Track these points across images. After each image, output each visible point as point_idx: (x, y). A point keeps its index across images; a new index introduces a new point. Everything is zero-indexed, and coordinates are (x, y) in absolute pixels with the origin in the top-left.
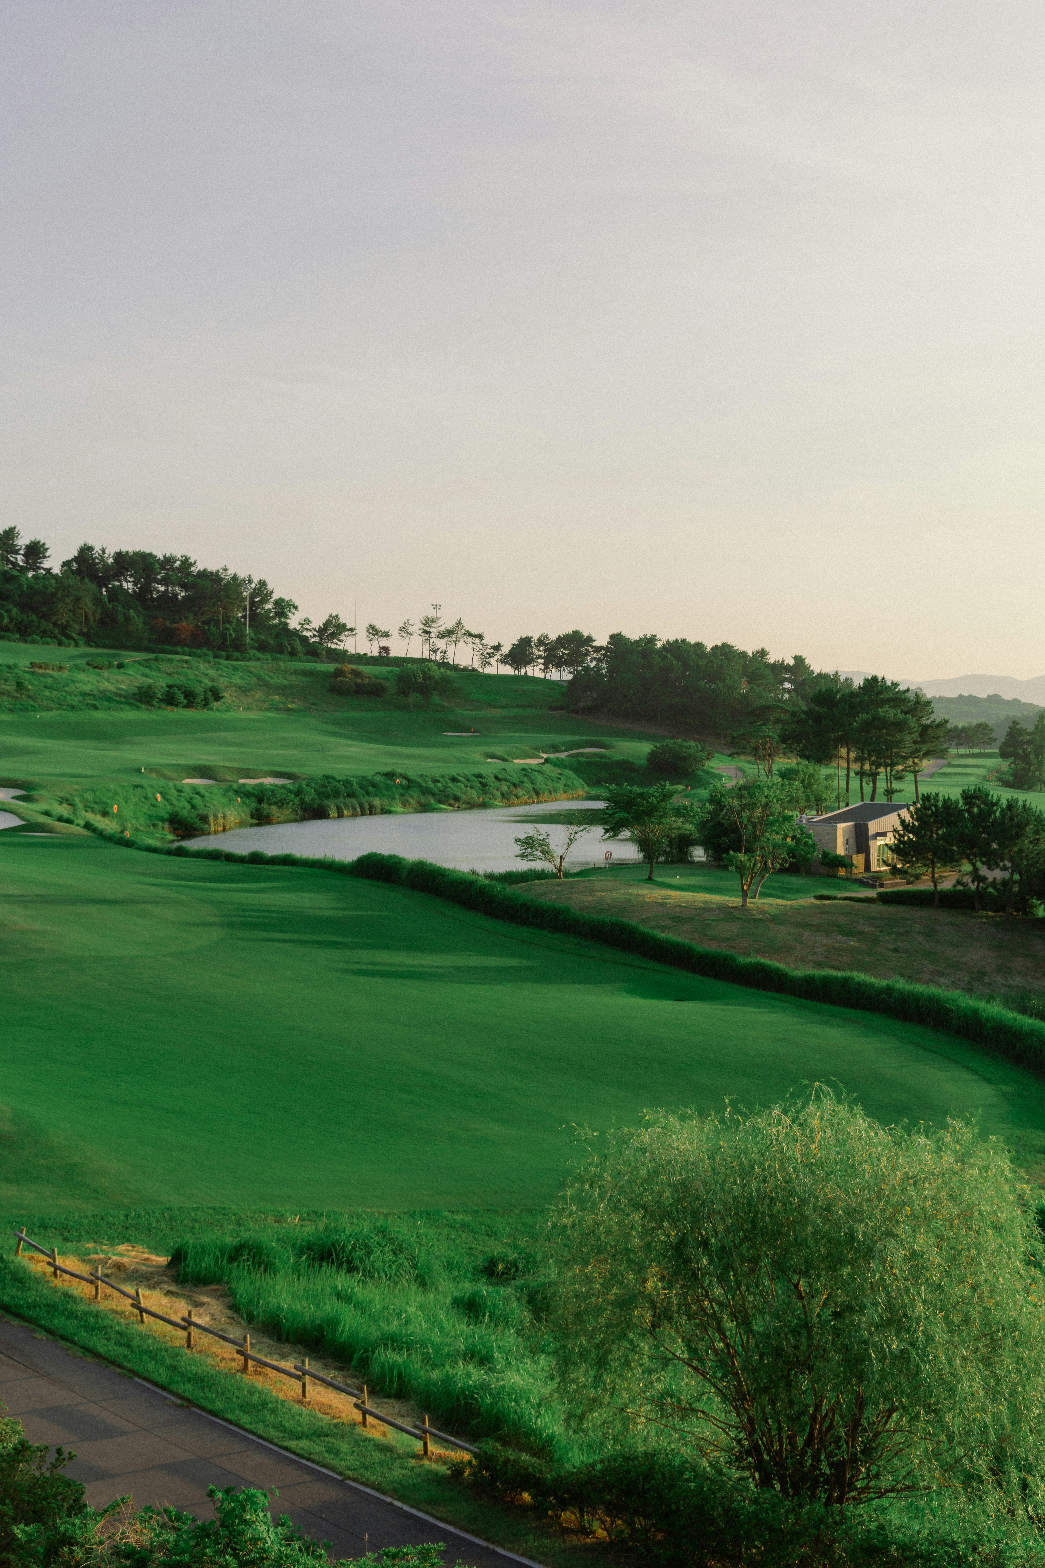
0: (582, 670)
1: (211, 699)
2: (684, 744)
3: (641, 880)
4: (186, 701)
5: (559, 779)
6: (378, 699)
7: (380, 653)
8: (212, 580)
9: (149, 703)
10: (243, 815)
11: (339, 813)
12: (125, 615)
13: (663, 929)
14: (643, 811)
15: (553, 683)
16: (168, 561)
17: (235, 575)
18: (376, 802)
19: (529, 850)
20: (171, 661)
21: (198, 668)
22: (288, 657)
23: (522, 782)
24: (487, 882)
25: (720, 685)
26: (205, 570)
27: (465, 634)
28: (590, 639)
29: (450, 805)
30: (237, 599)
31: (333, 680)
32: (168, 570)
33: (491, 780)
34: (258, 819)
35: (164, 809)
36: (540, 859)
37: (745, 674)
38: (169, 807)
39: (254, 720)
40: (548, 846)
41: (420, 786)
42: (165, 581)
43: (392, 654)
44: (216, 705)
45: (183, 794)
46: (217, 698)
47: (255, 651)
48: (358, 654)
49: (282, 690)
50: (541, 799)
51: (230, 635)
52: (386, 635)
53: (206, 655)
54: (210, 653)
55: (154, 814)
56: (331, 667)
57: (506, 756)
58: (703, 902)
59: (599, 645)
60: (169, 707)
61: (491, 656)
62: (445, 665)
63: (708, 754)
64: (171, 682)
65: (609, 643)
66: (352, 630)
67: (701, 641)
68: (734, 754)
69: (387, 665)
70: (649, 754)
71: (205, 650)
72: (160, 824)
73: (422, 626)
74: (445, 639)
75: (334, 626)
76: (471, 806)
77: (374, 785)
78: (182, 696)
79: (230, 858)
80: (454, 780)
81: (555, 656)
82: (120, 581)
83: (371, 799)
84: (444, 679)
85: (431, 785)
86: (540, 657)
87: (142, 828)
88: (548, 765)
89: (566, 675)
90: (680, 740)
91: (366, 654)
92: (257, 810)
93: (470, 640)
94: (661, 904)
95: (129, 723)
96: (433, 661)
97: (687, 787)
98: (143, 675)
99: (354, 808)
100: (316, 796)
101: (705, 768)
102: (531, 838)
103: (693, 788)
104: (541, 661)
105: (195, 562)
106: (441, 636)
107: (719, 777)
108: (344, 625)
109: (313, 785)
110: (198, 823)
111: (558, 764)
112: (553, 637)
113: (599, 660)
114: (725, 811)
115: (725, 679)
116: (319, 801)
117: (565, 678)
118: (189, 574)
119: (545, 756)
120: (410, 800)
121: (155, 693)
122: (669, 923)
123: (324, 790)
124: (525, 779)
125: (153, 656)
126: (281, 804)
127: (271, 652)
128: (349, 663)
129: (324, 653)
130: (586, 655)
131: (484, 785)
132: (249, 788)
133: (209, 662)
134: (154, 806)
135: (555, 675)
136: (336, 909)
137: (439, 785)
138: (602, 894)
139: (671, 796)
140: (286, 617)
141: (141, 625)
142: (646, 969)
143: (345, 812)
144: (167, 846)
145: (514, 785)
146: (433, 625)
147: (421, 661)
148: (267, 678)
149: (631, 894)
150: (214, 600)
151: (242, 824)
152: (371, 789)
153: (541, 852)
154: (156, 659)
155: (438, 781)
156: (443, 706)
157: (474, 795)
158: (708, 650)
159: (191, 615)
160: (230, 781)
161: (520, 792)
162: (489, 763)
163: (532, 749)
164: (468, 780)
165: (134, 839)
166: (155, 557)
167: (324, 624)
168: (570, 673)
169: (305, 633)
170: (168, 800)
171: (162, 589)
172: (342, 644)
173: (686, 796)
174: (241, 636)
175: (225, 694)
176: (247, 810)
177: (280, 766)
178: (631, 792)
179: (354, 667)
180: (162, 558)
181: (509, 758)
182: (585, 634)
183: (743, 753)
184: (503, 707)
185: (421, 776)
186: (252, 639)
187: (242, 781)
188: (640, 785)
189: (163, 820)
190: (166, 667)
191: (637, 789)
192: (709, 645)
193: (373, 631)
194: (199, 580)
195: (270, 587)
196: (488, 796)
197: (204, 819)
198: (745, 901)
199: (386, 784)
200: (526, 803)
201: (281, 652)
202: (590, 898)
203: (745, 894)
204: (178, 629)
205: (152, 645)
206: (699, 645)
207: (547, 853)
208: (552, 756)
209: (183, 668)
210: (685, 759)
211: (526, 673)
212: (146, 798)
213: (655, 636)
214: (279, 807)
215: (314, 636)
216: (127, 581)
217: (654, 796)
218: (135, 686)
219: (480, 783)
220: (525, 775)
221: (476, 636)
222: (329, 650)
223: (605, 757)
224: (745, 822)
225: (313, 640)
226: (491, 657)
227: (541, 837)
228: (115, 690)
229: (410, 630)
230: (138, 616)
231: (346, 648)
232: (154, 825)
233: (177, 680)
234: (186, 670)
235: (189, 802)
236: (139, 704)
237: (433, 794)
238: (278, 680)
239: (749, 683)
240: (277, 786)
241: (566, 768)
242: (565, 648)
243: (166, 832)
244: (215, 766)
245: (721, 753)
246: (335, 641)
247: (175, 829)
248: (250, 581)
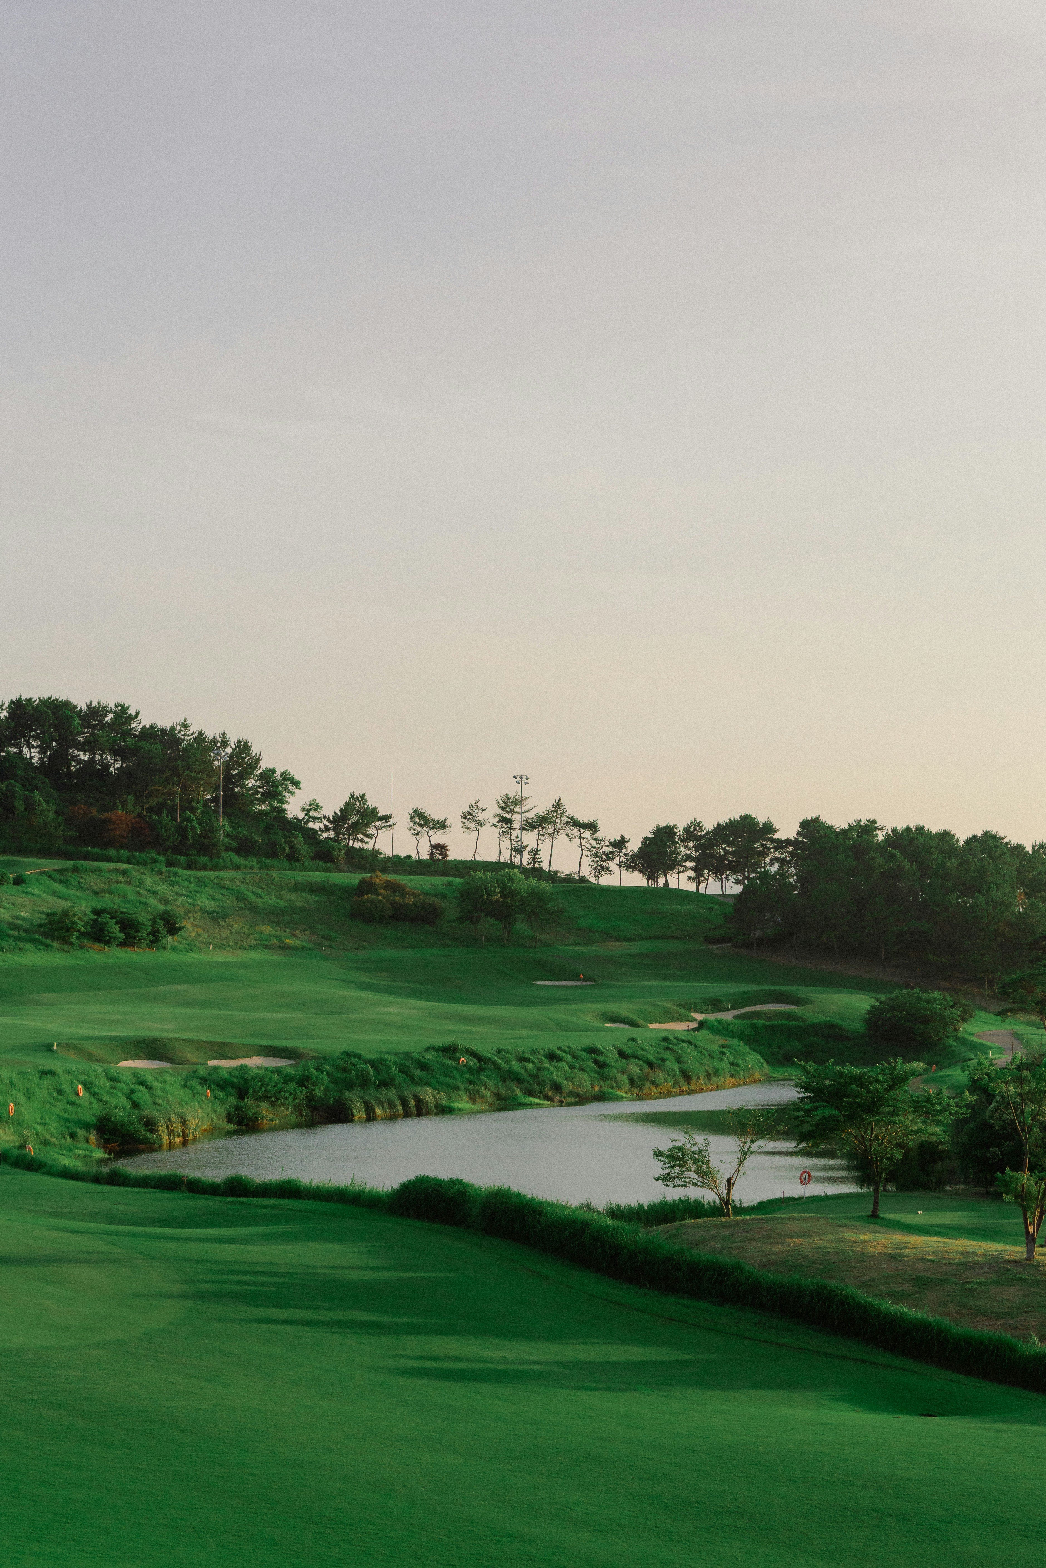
0: (757, 878)
1: (163, 931)
2: (925, 995)
3: (861, 1218)
4: (123, 936)
5: (723, 1054)
6: (429, 928)
7: (431, 854)
8: (163, 743)
9: (65, 941)
10: (215, 1119)
11: (368, 1114)
12: (26, 799)
13: (897, 1297)
14: (859, 1104)
15: (712, 898)
16: (95, 712)
17: (200, 734)
18: (428, 1094)
19: (677, 1169)
20: (99, 871)
21: (142, 883)
22: (286, 863)
23: (663, 1060)
24: (609, 1222)
25: (981, 899)
26: (152, 727)
27: (568, 823)
28: (769, 828)
29: (547, 1098)
30: (202, 771)
31: (356, 898)
32: (94, 727)
33: (612, 1057)
34: (239, 1123)
35: (90, 1110)
36: (696, 1185)
37: (1021, 882)
38: (96, 1105)
39: (226, 964)
40: (707, 1163)
41: (498, 1068)
42: (90, 746)
43: (452, 856)
44: (170, 940)
45: (118, 1085)
46: (173, 930)
47: (232, 855)
48: (397, 856)
49: (275, 916)
50: (693, 1087)
51: (193, 828)
52: (442, 825)
53: (155, 861)
54: (161, 858)
55: (73, 1117)
56: (353, 878)
57: (634, 1017)
58: (962, 1253)
59: (784, 838)
60: (97, 946)
61: (609, 857)
62: (536, 872)
63: (965, 1012)
64: (99, 906)
65: (799, 834)
66: (386, 818)
67: (948, 828)
68: (1007, 1011)
69: (444, 874)
70: (869, 1012)
71: (153, 854)
72: (81, 1133)
73: (500, 811)
74: (536, 831)
75: (359, 813)
76: (581, 1099)
77: (424, 1067)
78: (117, 927)
79: (195, 1187)
80: (552, 1057)
81: (712, 856)
82: (20, 748)
83: (418, 1089)
84: (535, 894)
85: (516, 1066)
86: (688, 858)
87: (53, 1140)
88: (704, 1032)
89: (734, 888)
90: (917, 990)
91: (409, 857)
92: (238, 1108)
93: (575, 832)
94: (892, 1257)
95: (33, 970)
96: (518, 867)
97: (930, 1064)
98: (55, 894)
99: (391, 1105)
100: (331, 1086)
101: (959, 1034)
102: (680, 1149)
103: (941, 1068)
104: (689, 864)
105: (137, 714)
106: (530, 826)
107: (984, 1049)
108: (374, 811)
109: (327, 1068)
110: (143, 1131)
111: (721, 1029)
112: (709, 825)
113: (783, 862)
114: (994, 1104)
115: (989, 889)
116: (337, 1095)
117: (729, 892)
118: (129, 733)
119: (699, 1017)
120: (483, 1090)
121: (73, 923)
122: (907, 1287)
123: (344, 1075)
124: (668, 1055)
125: (70, 864)
126: (272, 1099)
127: (257, 855)
128: (384, 870)
129: (342, 855)
130: (763, 854)
131: (601, 1065)
132: (225, 1075)
133: (160, 873)
134: (72, 1104)
135: (712, 886)
136: (372, 1268)
137: (530, 1066)
138: (798, 1241)
139: (905, 1080)
140: (282, 802)
141: (51, 815)
142: (873, 1363)
143: (378, 1111)
144: (94, 1170)
145: (651, 1065)
146: (517, 809)
147: (497, 867)
148: (252, 897)
149: (843, 1241)
150: (166, 774)
151: (213, 1132)
152: (418, 1073)
153: (696, 1172)
154: (75, 870)
155: (527, 1060)
156: (534, 939)
157: (586, 1082)
158: (961, 843)
159: (131, 799)
160: (195, 1064)
161: (660, 1075)
162: (607, 1030)
163: (678, 1006)
164: (575, 1057)
165: (42, 1158)
166: (75, 707)
167: (341, 810)
168: (737, 882)
169: (311, 825)
170: (94, 1094)
171: (85, 757)
172: (371, 842)
173: (932, 1080)
174: (209, 830)
175: (184, 923)
176: (222, 1110)
177: (272, 1037)
178: (841, 1074)
179: (391, 877)
180: (84, 708)
181: (641, 1022)
182: (761, 820)
183: (1022, 1010)
184: (629, 940)
185: (499, 1051)
186: (228, 835)
187: (212, 1063)
188: (855, 1064)
189: (87, 1126)
190: (91, 880)
191: (851, 1069)
192: (962, 835)
193: (420, 819)
194: (143, 743)
195: (254, 751)
196: (609, 1082)
197: (150, 1124)
198: (1030, 1251)
199: (443, 1065)
200: (668, 1094)
201: (274, 855)
202: (778, 1248)
203: (1031, 1240)
204: (109, 821)
205: (70, 848)
206: (946, 836)
207: (706, 1175)
208: (711, 1017)
209: (118, 882)
210: (926, 1021)
211: (666, 884)
212: (60, 1092)
213: (875, 822)
214: (273, 1104)
215: (327, 829)
216: (30, 747)
217: (877, 1081)
218: (43, 913)
219: (596, 1062)
220: (668, 1049)
221: (585, 826)
222: (350, 851)
223: (796, 1018)
224: (1029, 1120)
225: (325, 835)
226: (609, 859)
227: (695, 1149)
228: (11, 920)
229: (481, 816)
230: (47, 802)
231: (377, 847)
232: (73, 1136)
233: (107, 901)
234: (121, 885)
235: (128, 1097)
236: (49, 941)
237: (519, 1080)
238: (268, 900)
239: (1028, 895)
240: (266, 1069)
241: (733, 1037)
242: (729, 844)
243: (92, 1147)
244: (170, 1040)
245: (986, 1010)
246: (360, 836)
247: (107, 1141)
248: (225, 743)
